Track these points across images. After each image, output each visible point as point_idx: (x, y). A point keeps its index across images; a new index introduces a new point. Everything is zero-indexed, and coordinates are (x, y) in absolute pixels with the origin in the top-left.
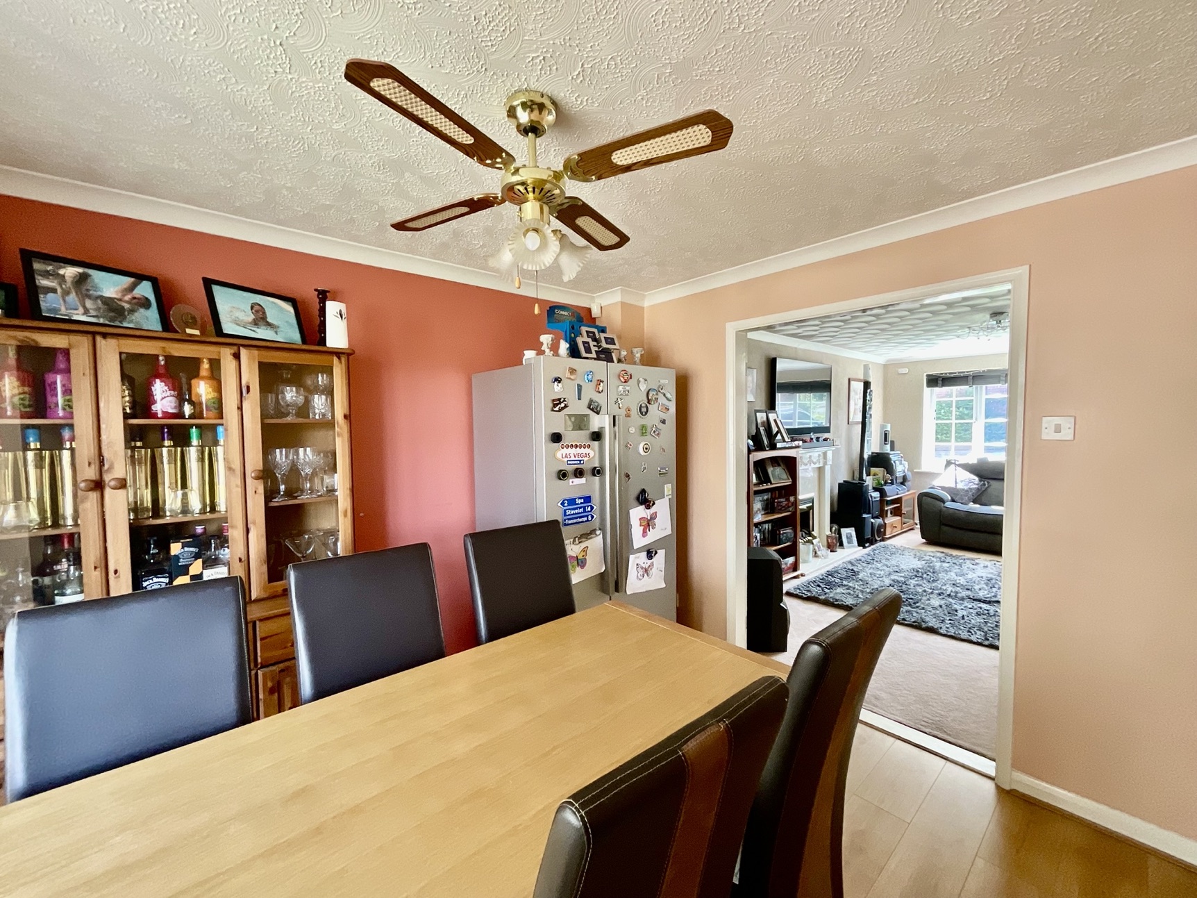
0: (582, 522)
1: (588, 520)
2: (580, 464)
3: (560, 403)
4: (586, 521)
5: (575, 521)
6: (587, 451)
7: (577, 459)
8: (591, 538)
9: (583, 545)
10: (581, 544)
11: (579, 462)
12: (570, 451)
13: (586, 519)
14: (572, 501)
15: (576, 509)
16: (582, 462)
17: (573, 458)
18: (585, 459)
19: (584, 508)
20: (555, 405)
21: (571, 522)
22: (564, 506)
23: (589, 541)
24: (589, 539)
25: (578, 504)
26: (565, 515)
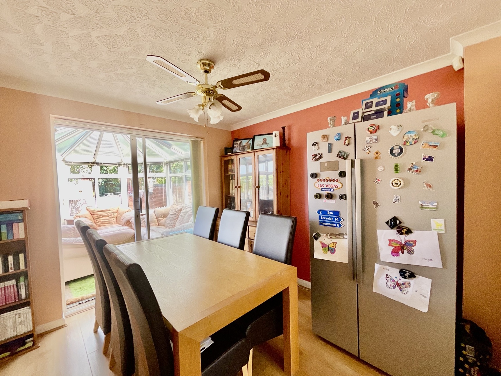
0: (333, 226)
1: (336, 226)
2: (331, 191)
3: (316, 156)
4: (335, 226)
5: (327, 224)
6: (336, 183)
7: (328, 188)
8: (339, 238)
9: (334, 240)
10: (331, 239)
11: (329, 190)
12: (323, 183)
13: (335, 225)
14: (325, 212)
15: (328, 217)
16: (332, 190)
17: (325, 187)
18: (335, 188)
19: (334, 218)
20: (314, 158)
21: (323, 224)
22: (319, 214)
23: (339, 239)
24: (338, 238)
25: (329, 214)
26: (320, 219)
